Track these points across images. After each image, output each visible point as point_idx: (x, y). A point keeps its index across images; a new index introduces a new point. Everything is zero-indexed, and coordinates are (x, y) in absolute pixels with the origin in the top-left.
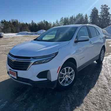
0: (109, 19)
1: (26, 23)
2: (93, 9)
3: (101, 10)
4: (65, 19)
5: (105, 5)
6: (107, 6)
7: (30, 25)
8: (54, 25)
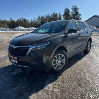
0: (78, 18)
1: (5, 21)
2: (65, 9)
3: (72, 10)
4: (42, 17)
5: (75, 6)
6: (77, 7)
7: (8, 22)
8: (32, 22)
